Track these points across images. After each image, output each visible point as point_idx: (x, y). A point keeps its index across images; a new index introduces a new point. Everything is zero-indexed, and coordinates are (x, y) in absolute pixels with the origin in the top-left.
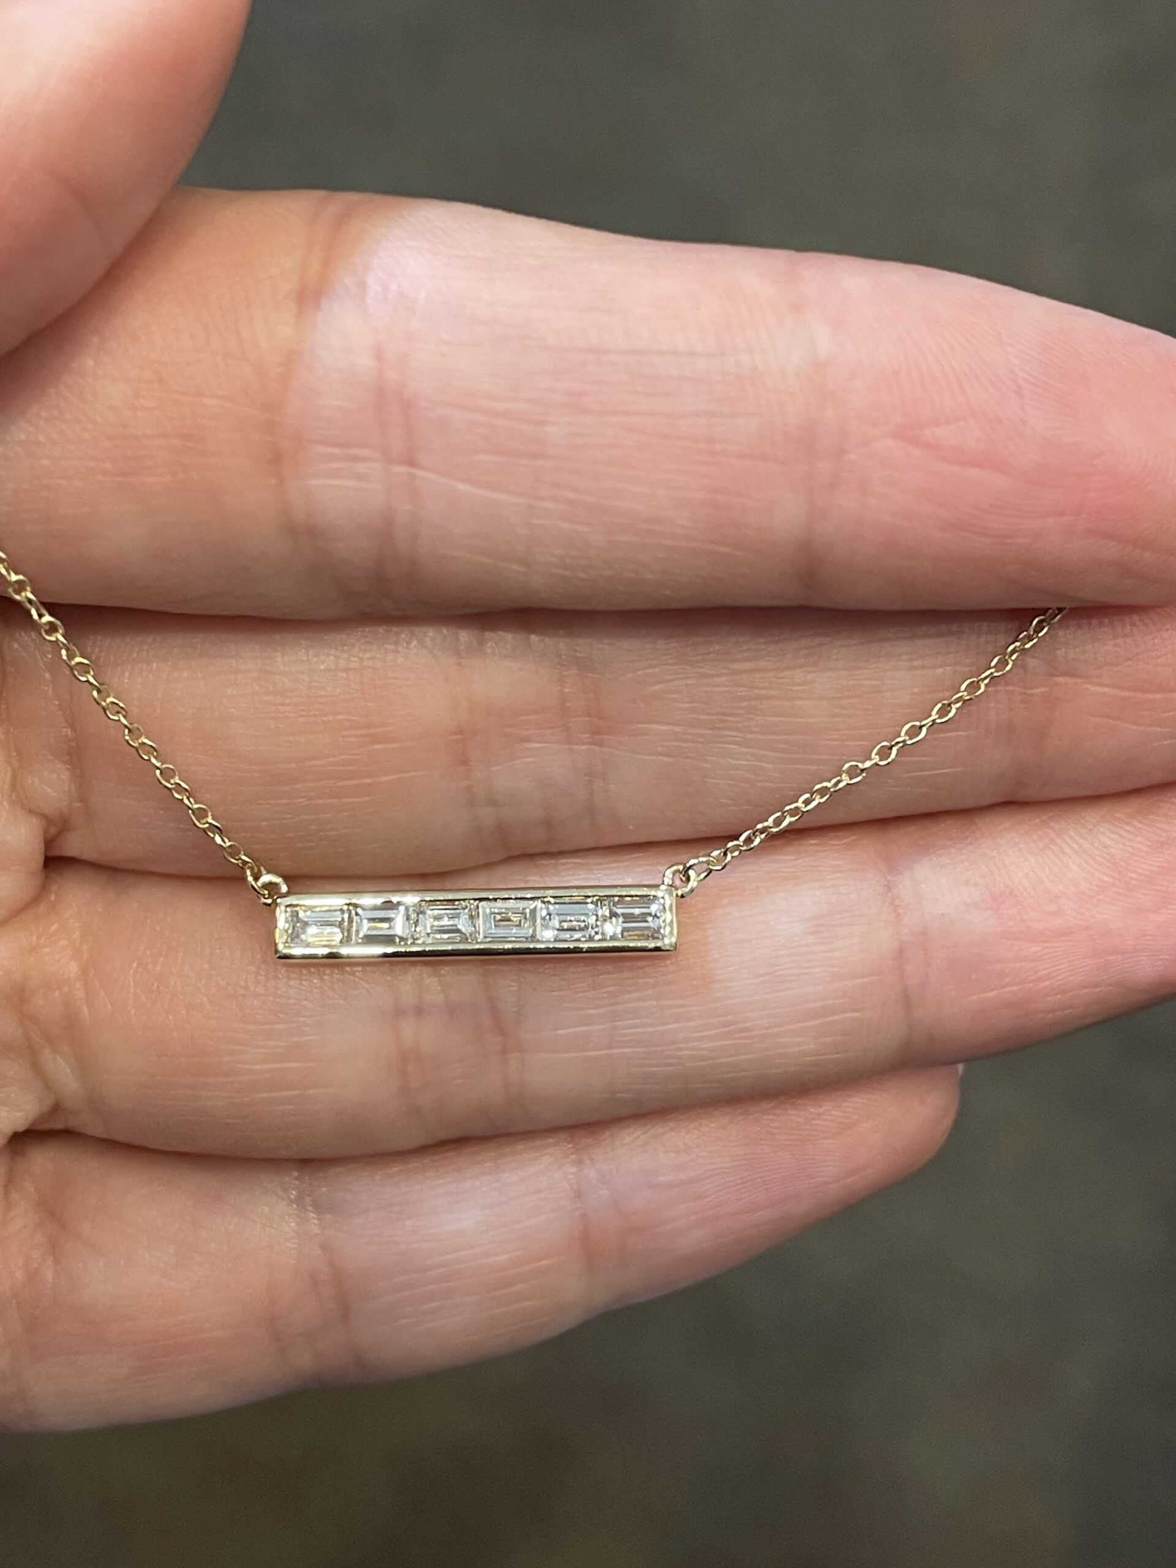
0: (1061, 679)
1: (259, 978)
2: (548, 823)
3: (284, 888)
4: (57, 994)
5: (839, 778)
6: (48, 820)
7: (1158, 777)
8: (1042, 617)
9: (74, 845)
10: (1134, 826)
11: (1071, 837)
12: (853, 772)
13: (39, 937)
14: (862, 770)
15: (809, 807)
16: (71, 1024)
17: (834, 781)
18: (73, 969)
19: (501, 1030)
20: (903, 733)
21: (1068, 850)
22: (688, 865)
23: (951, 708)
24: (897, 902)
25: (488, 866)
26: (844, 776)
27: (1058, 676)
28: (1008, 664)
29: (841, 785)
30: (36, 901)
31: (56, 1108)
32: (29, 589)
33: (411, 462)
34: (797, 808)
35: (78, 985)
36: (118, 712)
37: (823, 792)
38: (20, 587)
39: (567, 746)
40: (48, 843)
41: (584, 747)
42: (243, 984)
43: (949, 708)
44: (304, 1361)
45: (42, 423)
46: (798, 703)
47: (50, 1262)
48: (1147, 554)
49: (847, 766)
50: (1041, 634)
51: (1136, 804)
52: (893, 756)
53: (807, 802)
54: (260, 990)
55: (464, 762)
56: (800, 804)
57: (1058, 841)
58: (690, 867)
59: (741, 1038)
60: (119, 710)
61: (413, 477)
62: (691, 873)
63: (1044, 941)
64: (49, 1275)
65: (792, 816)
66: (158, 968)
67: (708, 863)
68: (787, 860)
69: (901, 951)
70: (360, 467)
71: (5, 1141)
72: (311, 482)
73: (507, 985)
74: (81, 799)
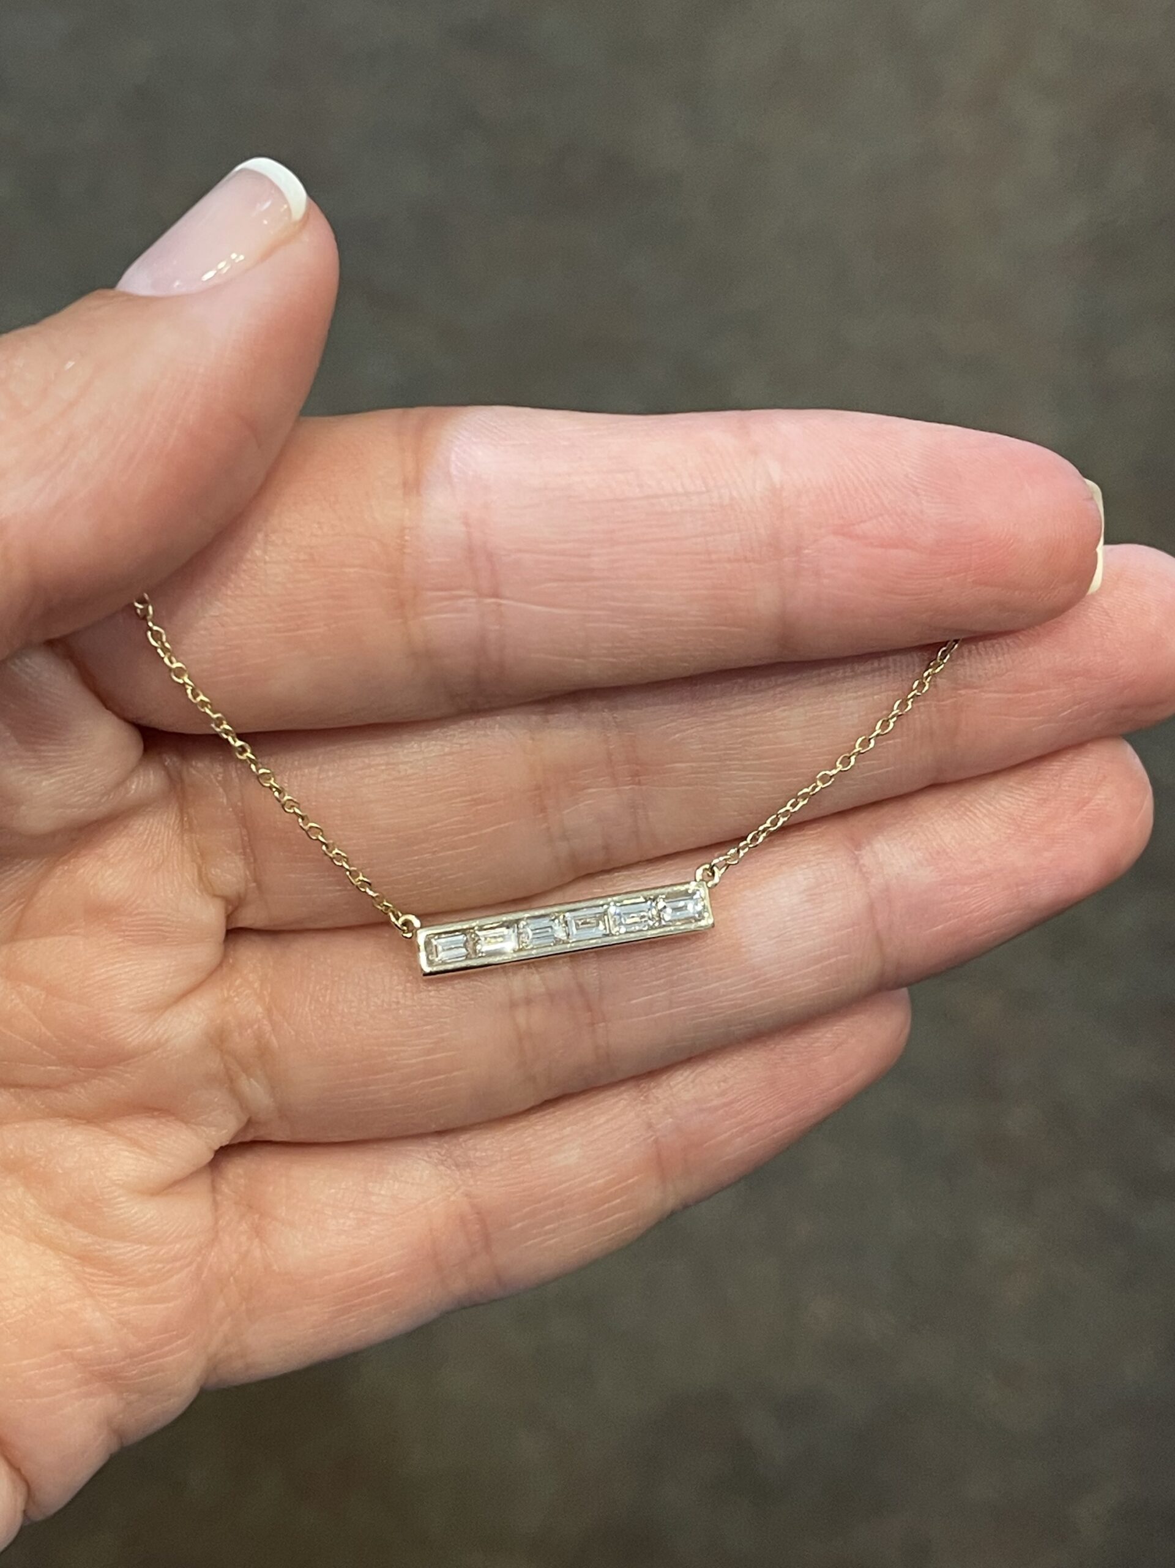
0: (963, 692)
1: (407, 994)
2: (606, 848)
3: (417, 923)
4: (249, 1031)
5: (814, 784)
6: (226, 900)
7: (1036, 753)
8: (944, 648)
9: (248, 917)
10: (1023, 790)
11: (981, 804)
12: (824, 779)
13: (229, 991)
14: (831, 777)
15: (796, 809)
16: (263, 1051)
17: (811, 788)
18: (259, 1009)
19: (589, 1008)
20: (857, 746)
21: (980, 815)
22: (712, 864)
23: (889, 723)
24: (864, 870)
25: (560, 887)
26: (819, 783)
27: (959, 689)
28: (925, 686)
29: (817, 790)
30: (220, 965)
31: (250, 1123)
32: (225, 722)
33: (496, 595)
34: (788, 811)
35: (265, 1022)
36: (293, 806)
37: (804, 796)
39: (615, 789)
40: (229, 917)
41: (627, 787)
42: (395, 1000)
43: (888, 723)
45: (229, 601)
46: (779, 733)
47: (256, 1242)
48: (1017, 593)
50: (945, 661)
52: (852, 763)
53: (793, 805)
54: (409, 1003)
55: (543, 809)
56: (788, 807)
58: (714, 865)
59: (766, 986)
60: (294, 804)
61: (500, 605)
62: (715, 869)
64: (257, 1253)
65: (783, 817)
66: (328, 999)
67: (725, 860)
68: (780, 853)
69: (871, 907)
70: (461, 603)
71: (212, 1156)
72: (427, 618)
73: (591, 973)
74: (255, 880)
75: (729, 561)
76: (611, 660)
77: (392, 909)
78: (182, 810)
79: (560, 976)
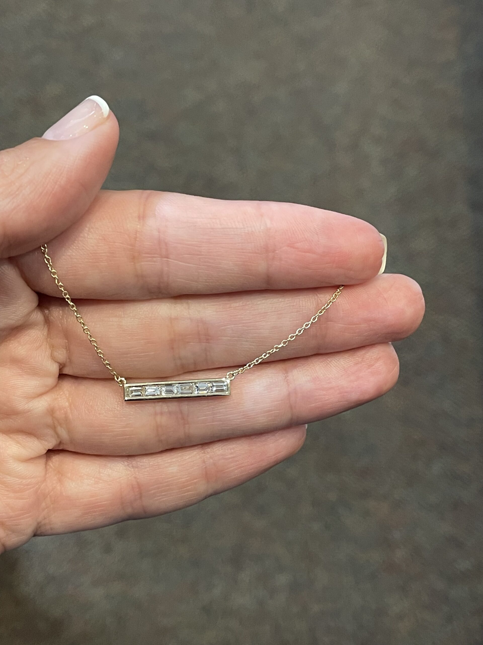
1: (118, 406)
4: (63, 411)
5: (273, 349)
6: (60, 364)
7: (355, 346)
9: (66, 371)
11: (333, 362)
12: (276, 348)
13: (57, 395)
14: (279, 348)
15: (266, 357)
16: (66, 419)
17: (271, 350)
18: (67, 404)
19: (183, 419)
20: (289, 337)
21: (332, 366)
24: (288, 381)
27: (329, 322)
29: (273, 352)
30: (56, 386)
31: (60, 443)
33: (168, 258)
34: (262, 358)
35: (69, 409)
39: (199, 344)
40: (60, 370)
41: (204, 344)
42: (114, 407)
47: (59, 484)
49: (275, 346)
53: (265, 356)
54: (118, 409)
57: (330, 364)
59: (248, 418)
61: (169, 261)
62: (234, 375)
63: (327, 390)
64: (59, 488)
66: (91, 403)
67: (238, 372)
69: (289, 395)
70: (155, 259)
71: (46, 452)
73: (185, 406)
74: (69, 359)
77: (116, 375)
79: (173, 406)
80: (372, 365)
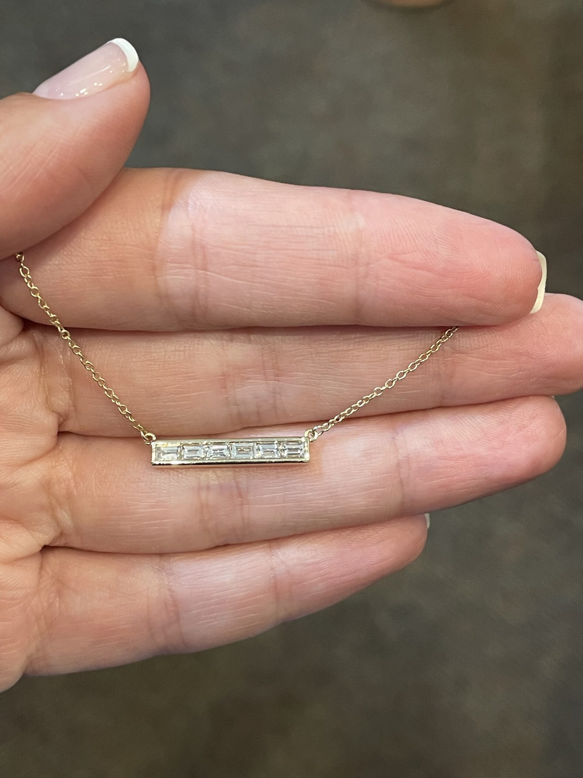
0: (457, 355)
2: (258, 413)
3: (154, 438)
4: (63, 485)
5: (372, 394)
6: (59, 415)
8: (449, 330)
9: (70, 426)
12: (378, 391)
13: (56, 462)
14: (382, 391)
16: (69, 496)
17: (370, 395)
18: (70, 474)
19: (241, 496)
22: (314, 429)
23: (415, 365)
24: (397, 445)
26: (375, 393)
27: (456, 353)
28: (437, 348)
29: (373, 397)
30: (54, 449)
31: (62, 534)
33: (205, 269)
34: (357, 406)
35: (72, 481)
37: (367, 399)
38: (55, 319)
39: (264, 382)
40: (60, 425)
41: (272, 382)
43: (414, 365)
44: (161, 640)
46: (355, 364)
47: (58, 598)
48: (487, 304)
49: (376, 389)
50: (449, 337)
51: (491, 407)
52: (393, 385)
53: (360, 404)
55: (225, 387)
56: (357, 404)
57: (460, 421)
58: (314, 430)
59: (335, 499)
60: (91, 366)
61: (206, 274)
62: (315, 432)
63: (455, 460)
64: (57, 604)
65: (354, 409)
67: (321, 428)
69: (398, 465)
70: (186, 271)
71: (40, 549)
72: (167, 277)
73: (243, 477)
74: (74, 406)
75: (330, 265)
76: (264, 311)
77: (142, 429)
78: (41, 365)
79: (227, 476)
80: (524, 427)
